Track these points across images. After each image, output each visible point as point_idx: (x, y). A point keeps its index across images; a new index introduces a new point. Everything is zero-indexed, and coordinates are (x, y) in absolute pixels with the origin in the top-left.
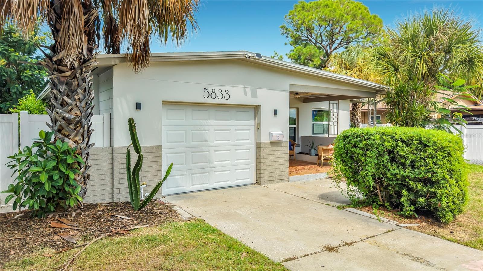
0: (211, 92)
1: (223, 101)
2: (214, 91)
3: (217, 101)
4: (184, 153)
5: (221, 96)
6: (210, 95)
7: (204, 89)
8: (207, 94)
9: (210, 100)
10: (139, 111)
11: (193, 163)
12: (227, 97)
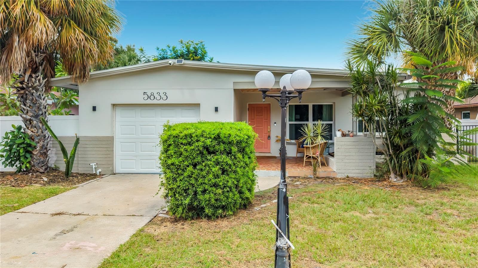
0: (149, 95)
1: (161, 102)
2: (152, 94)
3: (155, 102)
4: (135, 143)
5: (159, 98)
6: (149, 97)
7: (144, 93)
8: (146, 97)
9: (149, 102)
10: (95, 112)
11: (141, 151)
12: (165, 98)
